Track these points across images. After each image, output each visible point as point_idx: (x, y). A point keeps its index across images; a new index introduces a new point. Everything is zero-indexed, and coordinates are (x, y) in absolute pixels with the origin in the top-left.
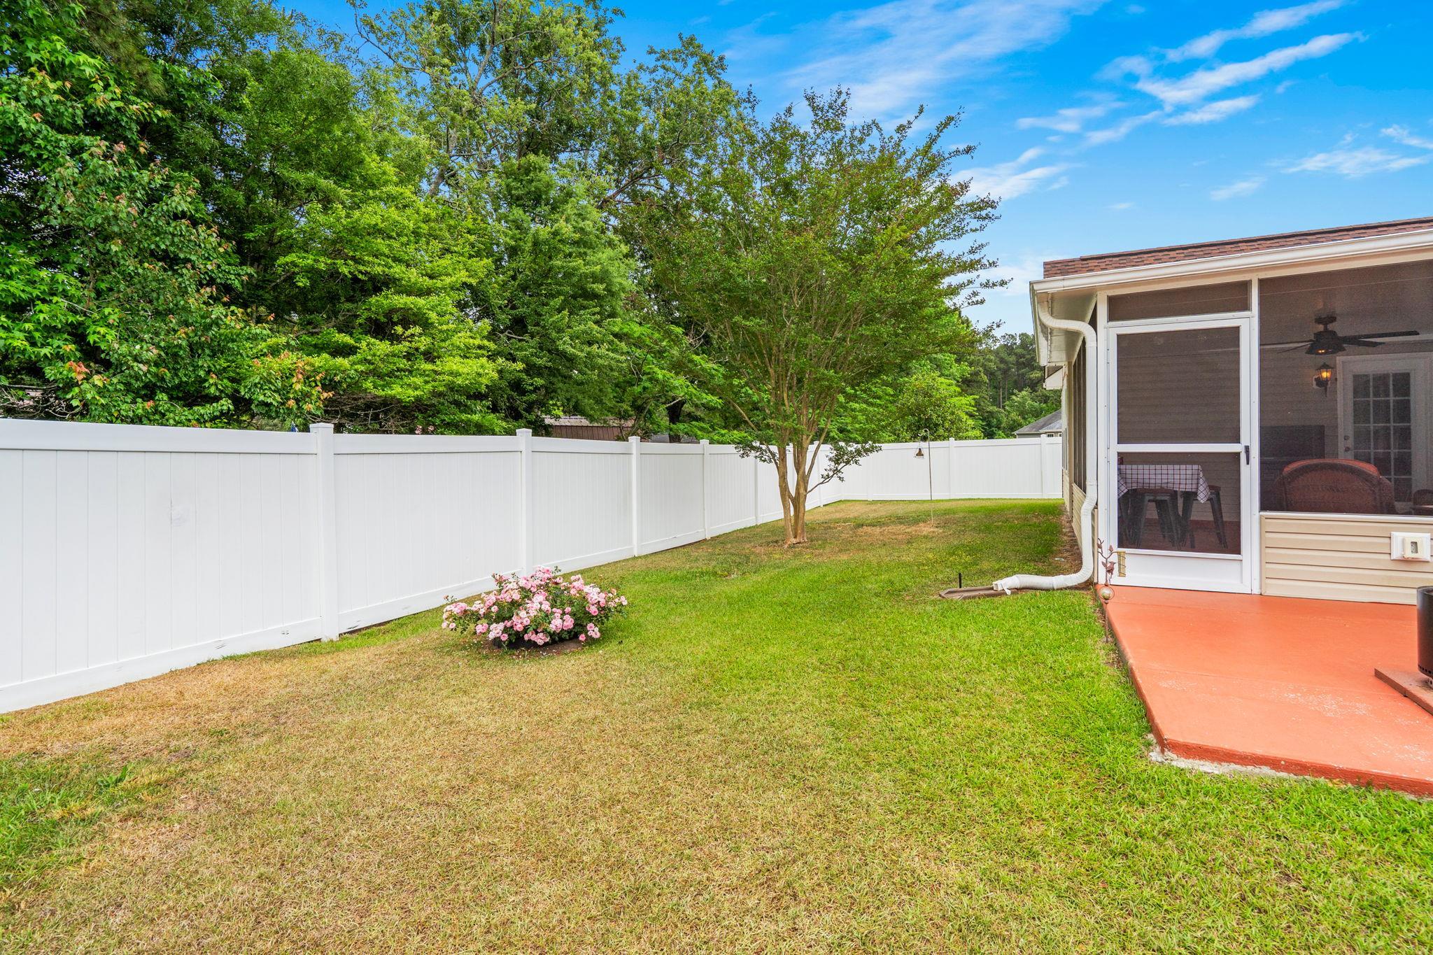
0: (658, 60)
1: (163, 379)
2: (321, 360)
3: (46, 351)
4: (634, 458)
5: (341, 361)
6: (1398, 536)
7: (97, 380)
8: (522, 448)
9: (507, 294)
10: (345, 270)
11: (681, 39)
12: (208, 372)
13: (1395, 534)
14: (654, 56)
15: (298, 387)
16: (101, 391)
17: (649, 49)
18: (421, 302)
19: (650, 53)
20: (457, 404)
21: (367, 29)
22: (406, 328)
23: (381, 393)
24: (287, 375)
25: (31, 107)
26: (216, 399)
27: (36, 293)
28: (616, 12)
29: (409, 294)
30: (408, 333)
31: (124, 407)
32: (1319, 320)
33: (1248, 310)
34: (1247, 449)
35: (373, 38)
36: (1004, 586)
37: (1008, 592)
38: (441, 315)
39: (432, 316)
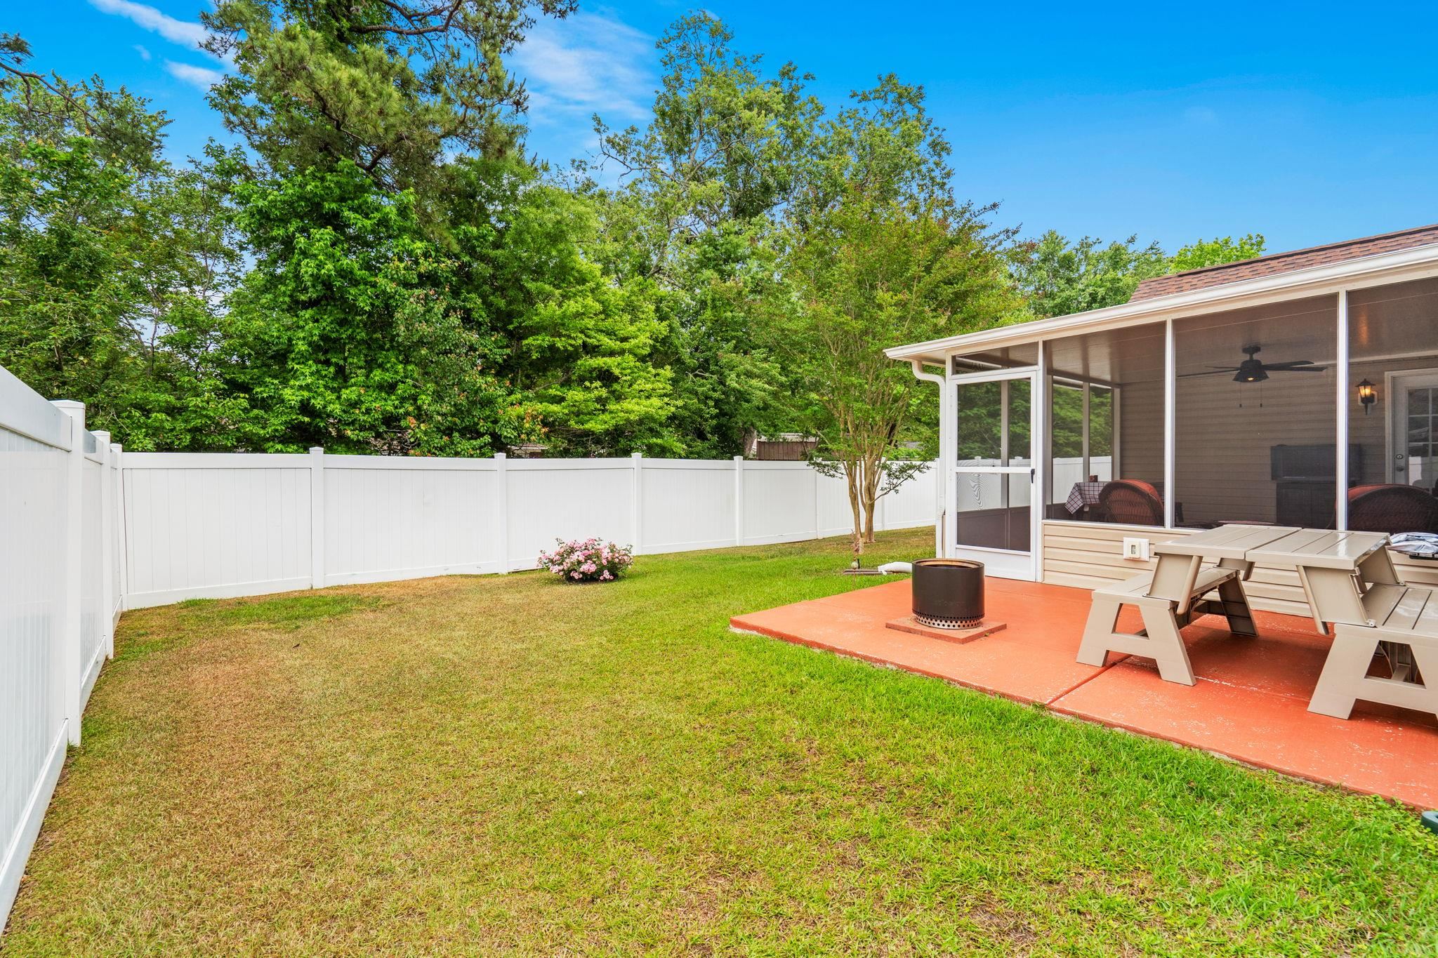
0: (860, 101)
1: (456, 424)
2: (540, 407)
3: (401, 411)
4: (737, 472)
5: (555, 408)
6: (1128, 541)
7: (423, 427)
8: (634, 465)
9: (696, 342)
10: (559, 345)
11: (880, 79)
12: (479, 419)
13: (1125, 539)
14: (856, 99)
15: (527, 425)
16: (425, 433)
17: (851, 94)
18: (608, 360)
19: (852, 97)
20: (651, 430)
21: (610, 146)
22: (591, 383)
23: (581, 427)
24: (521, 418)
25: (392, 279)
26: (482, 435)
27: (399, 378)
28: (806, 77)
29: (604, 356)
30: (593, 385)
31: (436, 441)
32: (1245, 350)
33: (1036, 364)
34: (1033, 472)
35: (613, 152)
36: (883, 569)
37: (885, 573)
38: (624, 369)
39: (616, 372)
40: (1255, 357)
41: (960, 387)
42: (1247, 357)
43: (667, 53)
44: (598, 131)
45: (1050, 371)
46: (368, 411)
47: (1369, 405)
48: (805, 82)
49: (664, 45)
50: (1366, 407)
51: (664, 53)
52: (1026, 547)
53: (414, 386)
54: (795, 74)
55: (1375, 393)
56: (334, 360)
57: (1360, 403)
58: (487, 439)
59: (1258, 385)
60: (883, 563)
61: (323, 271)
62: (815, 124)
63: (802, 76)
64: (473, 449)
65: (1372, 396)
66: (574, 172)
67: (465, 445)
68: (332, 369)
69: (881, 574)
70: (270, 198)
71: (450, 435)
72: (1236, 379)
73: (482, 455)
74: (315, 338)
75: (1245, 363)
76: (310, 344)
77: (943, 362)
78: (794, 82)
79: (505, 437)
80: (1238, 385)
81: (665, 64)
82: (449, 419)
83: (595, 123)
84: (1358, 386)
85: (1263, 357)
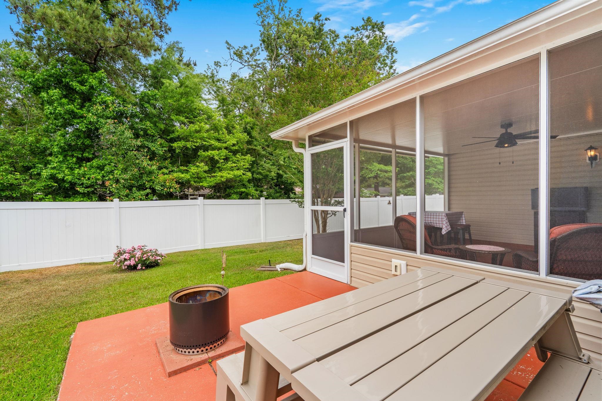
1: (133, 184)
5: (183, 175)
6: (395, 262)
7: (114, 185)
10: (189, 146)
11: (363, 20)
12: (146, 181)
13: (393, 260)
15: (168, 184)
17: (351, 28)
18: (213, 152)
19: (352, 30)
21: (234, 55)
23: (198, 184)
24: (165, 181)
26: (147, 188)
27: (107, 163)
29: (211, 150)
30: (200, 165)
31: (123, 192)
32: (502, 126)
33: (346, 137)
34: (345, 210)
35: (236, 58)
36: (279, 267)
37: (279, 270)
38: (221, 156)
39: (216, 158)
40: (509, 130)
41: (312, 155)
42: (503, 131)
43: (259, 10)
44: (229, 48)
45: (356, 140)
46: (89, 179)
47: (594, 162)
48: (326, 22)
49: (257, 6)
50: (592, 164)
51: (258, 10)
52: (343, 261)
53: (115, 166)
54: (321, 18)
55: (598, 154)
56: (75, 155)
57: (588, 161)
58: (148, 191)
59: (511, 149)
60: (279, 263)
61: (57, 111)
62: (335, 43)
63: (324, 19)
64: (141, 196)
65: (596, 156)
66: (216, 67)
67: (138, 194)
68: (74, 159)
69: (277, 270)
70: (36, 77)
71: (131, 190)
72: (497, 146)
73: (147, 199)
74: (62, 145)
75: (502, 135)
76: (61, 147)
77: (305, 140)
78: (320, 22)
79: (158, 190)
80: (498, 150)
81: (259, 15)
82: (129, 181)
83: (226, 45)
84: (586, 150)
85: (514, 131)
